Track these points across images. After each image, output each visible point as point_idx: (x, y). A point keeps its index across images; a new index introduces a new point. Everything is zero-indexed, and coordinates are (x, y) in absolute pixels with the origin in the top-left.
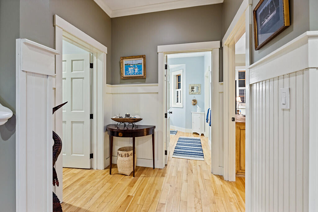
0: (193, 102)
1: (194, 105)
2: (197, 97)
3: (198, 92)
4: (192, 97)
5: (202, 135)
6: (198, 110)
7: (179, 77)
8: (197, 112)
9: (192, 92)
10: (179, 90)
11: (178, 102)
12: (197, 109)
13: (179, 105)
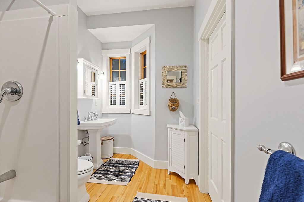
0: (170, 103)
1: (173, 110)
2: (179, 94)
3: (182, 83)
4: (169, 93)
5: (192, 182)
6: (181, 121)
7: (144, 55)
8: (180, 127)
9: (168, 83)
10: (143, 80)
11: (142, 103)
12: (180, 119)
13: (144, 109)
